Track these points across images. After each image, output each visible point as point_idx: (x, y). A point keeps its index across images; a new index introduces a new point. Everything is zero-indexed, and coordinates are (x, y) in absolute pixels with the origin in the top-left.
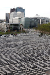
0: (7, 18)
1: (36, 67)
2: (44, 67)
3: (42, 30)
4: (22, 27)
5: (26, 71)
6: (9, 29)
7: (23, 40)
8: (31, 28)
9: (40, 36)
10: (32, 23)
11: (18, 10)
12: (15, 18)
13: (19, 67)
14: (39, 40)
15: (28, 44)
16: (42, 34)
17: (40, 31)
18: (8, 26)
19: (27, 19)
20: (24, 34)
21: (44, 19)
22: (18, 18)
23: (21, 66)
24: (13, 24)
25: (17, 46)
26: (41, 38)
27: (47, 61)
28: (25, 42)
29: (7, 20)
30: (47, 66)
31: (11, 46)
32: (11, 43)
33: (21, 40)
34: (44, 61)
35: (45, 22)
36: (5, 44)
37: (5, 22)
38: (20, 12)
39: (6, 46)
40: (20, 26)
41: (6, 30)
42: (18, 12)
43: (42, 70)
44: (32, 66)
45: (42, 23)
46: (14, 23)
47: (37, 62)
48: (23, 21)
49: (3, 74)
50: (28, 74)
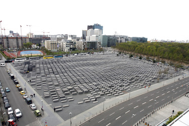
0: (83, 35)
1: (113, 86)
2: (121, 86)
3: (120, 49)
4: (99, 45)
5: (103, 89)
6: (86, 47)
7: (100, 59)
8: (108, 47)
9: (118, 55)
10: (111, 41)
11: (95, 27)
12: (93, 36)
13: (96, 85)
14: (117, 59)
15: (106, 63)
16: (120, 53)
17: (118, 50)
18: (85, 44)
19: (104, 37)
20: (102, 53)
21: (123, 37)
22: (95, 35)
23: (98, 85)
25: (94, 65)
26: (119, 57)
27: (124, 80)
28: (103, 61)
29: (84, 38)
30: (124, 86)
31: (88, 65)
32: (88, 62)
33: (98, 59)
34: (121, 81)
35: (123, 41)
36: (81, 62)
37: (81, 40)
38: (98, 29)
39: (83, 65)
41: (83, 48)
42: (95, 29)
43: (119, 89)
44: (109, 85)
45: (121, 41)
46: (91, 41)
47: (114, 82)
48: (100, 39)
49: (80, 91)
50: (104, 92)
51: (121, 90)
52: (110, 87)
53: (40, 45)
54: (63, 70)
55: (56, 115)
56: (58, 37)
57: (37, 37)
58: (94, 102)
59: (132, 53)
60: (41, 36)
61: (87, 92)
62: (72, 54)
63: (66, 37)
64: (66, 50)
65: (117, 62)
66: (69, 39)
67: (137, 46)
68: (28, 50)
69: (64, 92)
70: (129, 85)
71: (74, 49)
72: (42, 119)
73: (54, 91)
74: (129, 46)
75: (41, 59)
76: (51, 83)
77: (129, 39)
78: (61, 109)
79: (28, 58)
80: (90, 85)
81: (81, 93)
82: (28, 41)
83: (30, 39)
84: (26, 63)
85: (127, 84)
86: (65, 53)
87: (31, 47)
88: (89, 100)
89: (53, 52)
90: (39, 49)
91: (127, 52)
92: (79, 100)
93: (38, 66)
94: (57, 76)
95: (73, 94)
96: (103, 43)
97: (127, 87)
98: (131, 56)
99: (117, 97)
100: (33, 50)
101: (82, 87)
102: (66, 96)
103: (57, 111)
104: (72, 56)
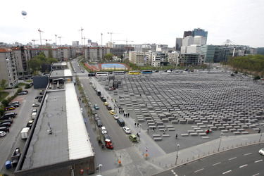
0: (177, 45)
1: (230, 120)
2: (242, 122)
3: (236, 66)
4: (202, 60)
5: (214, 122)
6: (183, 61)
7: (205, 80)
8: (215, 62)
9: (232, 75)
10: (219, 54)
11: (195, 33)
12: (191, 46)
13: (203, 115)
14: (231, 81)
15: (214, 85)
16: (236, 73)
17: (232, 68)
18: (181, 58)
19: (210, 47)
20: (206, 71)
21: (240, 48)
22: (195, 45)
23: (206, 115)
24: (189, 55)
25: (197, 86)
26: (234, 79)
27: (247, 114)
28: (209, 82)
29: (178, 48)
30: (247, 122)
31: (188, 86)
32: (188, 82)
33: (201, 80)
34: (242, 114)
35: (241, 53)
36: (178, 82)
37: (175, 52)
38: (199, 37)
39: (181, 86)
40: (200, 58)
41: (178, 63)
42: (196, 37)
43: (240, 126)
44: (223, 117)
45: (236, 54)
46: (188, 53)
47: (230, 114)
48: (204, 51)
49: (181, 120)
50: (217, 126)
51: (244, 128)
52: (224, 120)
53: (122, 57)
54: (155, 91)
55: (155, 144)
56: (144, 47)
57: (118, 47)
58: (203, 137)
59: (259, 74)
60: (122, 46)
61: (191, 123)
62: (163, 70)
63: (154, 47)
64: (156, 64)
65: (232, 85)
66: (159, 49)
68: (109, 63)
69: (161, 118)
70: (256, 121)
71: (165, 64)
72: (139, 145)
73: (148, 116)
74: (253, 62)
75: (126, 75)
76: (144, 105)
77: (252, 51)
78: (160, 138)
79: (110, 72)
80: (195, 113)
81: (183, 123)
82: (108, 52)
83: (111, 49)
84: (111, 78)
85: (253, 120)
86: (154, 69)
87: (112, 59)
88: (196, 134)
89: (140, 67)
90: (122, 62)
91: (249, 72)
92: (182, 131)
93: (124, 82)
94: (149, 97)
95: (174, 123)
96: (208, 57)
97: (254, 125)
98: (257, 78)
99: (238, 137)
100: (115, 62)
101: (184, 114)
102: (165, 124)
103: (156, 140)
104: (164, 73)
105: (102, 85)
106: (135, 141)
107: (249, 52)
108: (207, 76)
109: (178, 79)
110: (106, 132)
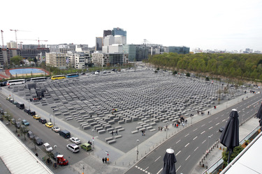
0: (98, 44)
1: (166, 111)
2: (175, 111)
3: (156, 63)
4: (126, 59)
6: (108, 61)
7: (135, 78)
8: (138, 60)
9: (156, 72)
10: (140, 53)
11: (115, 32)
12: (113, 45)
13: (144, 111)
14: (157, 77)
15: (144, 83)
16: (158, 69)
17: (154, 66)
18: (106, 58)
19: (131, 46)
20: (132, 70)
21: (156, 47)
22: (117, 45)
24: (113, 55)
25: (129, 85)
26: (158, 75)
27: (177, 103)
28: (139, 80)
29: (99, 48)
30: (179, 110)
31: (121, 86)
33: (131, 78)
34: (173, 104)
35: (157, 51)
36: (110, 83)
37: (97, 52)
38: (119, 36)
40: (124, 57)
41: (103, 64)
42: (116, 36)
43: (175, 114)
44: (160, 110)
45: (154, 53)
47: (164, 106)
49: (127, 119)
50: (159, 119)
51: (178, 115)
52: (162, 112)
53: (35, 60)
54: (90, 94)
56: (61, 47)
57: (26, 48)
58: (151, 130)
59: (176, 69)
60: (32, 46)
61: (136, 120)
62: (90, 72)
63: (72, 47)
64: (80, 66)
65: (159, 80)
66: (79, 50)
67: (178, 59)
68: (20, 67)
69: (107, 121)
70: (185, 108)
71: (90, 65)
73: (92, 121)
74: (168, 59)
75: (49, 81)
76: (82, 111)
77: (165, 49)
78: (114, 141)
79: (28, 79)
80: (136, 110)
81: (129, 121)
82: (15, 54)
83: (18, 50)
84: (30, 87)
85: (182, 108)
86: (80, 71)
87: (22, 63)
88: (144, 129)
89: (63, 70)
90: (37, 66)
91: (167, 68)
92: (131, 129)
93: (50, 89)
94: (85, 102)
95: (120, 123)
96: (131, 56)
97: (184, 111)
98: (175, 73)
100: (27, 67)
101: (127, 113)
102: (112, 126)
103: (110, 144)
104: (91, 75)
105: (21, 95)
106: (89, 149)
107: (163, 50)
108: (134, 75)
109: (109, 80)
110: (51, 148)
